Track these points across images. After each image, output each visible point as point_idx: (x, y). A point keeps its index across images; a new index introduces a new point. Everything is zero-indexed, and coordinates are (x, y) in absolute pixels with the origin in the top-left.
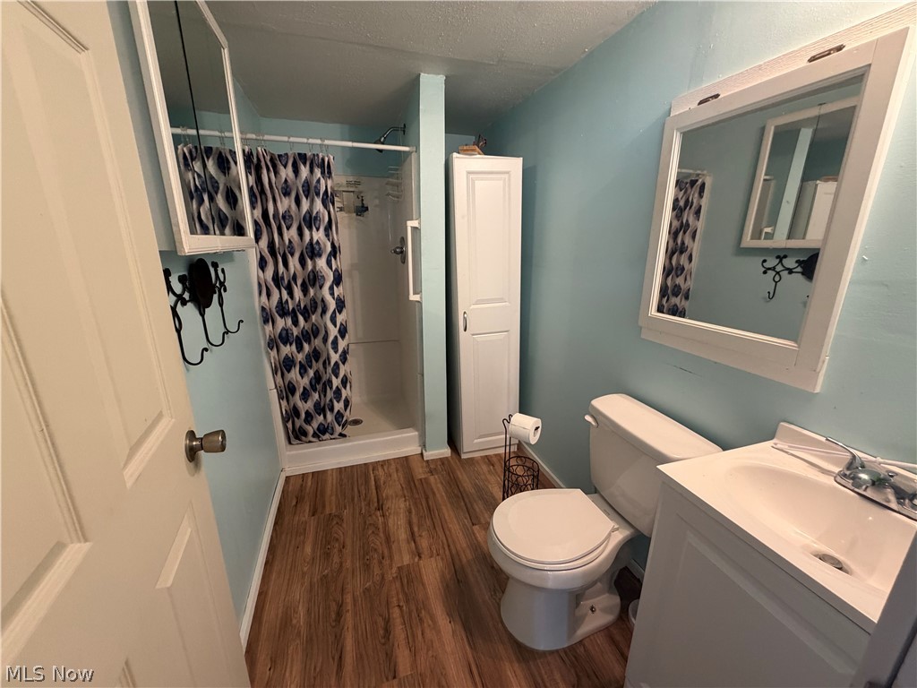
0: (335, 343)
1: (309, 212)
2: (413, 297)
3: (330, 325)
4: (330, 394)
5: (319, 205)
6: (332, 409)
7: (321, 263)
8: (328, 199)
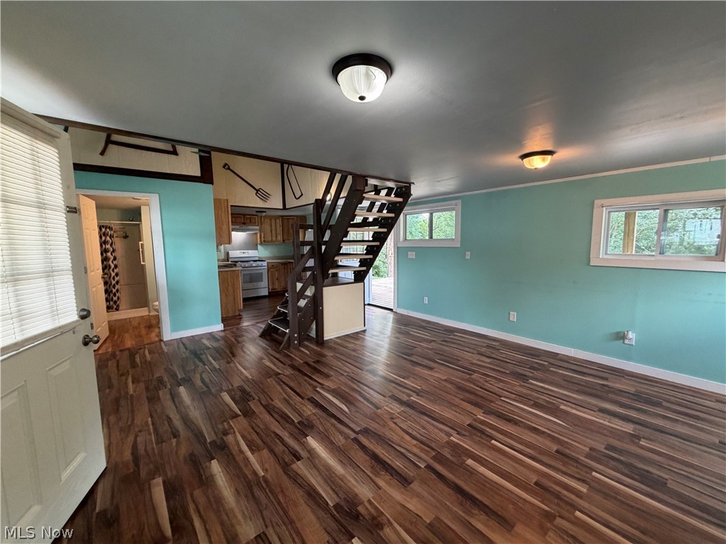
0: (114, 278)
1: (105, 240)
2: (142, 263)
3: (112, 272)
4: (111, 295)
5: (108, 238)
6: (112, 300)
7: (109, 254)
8: (111, 237)
